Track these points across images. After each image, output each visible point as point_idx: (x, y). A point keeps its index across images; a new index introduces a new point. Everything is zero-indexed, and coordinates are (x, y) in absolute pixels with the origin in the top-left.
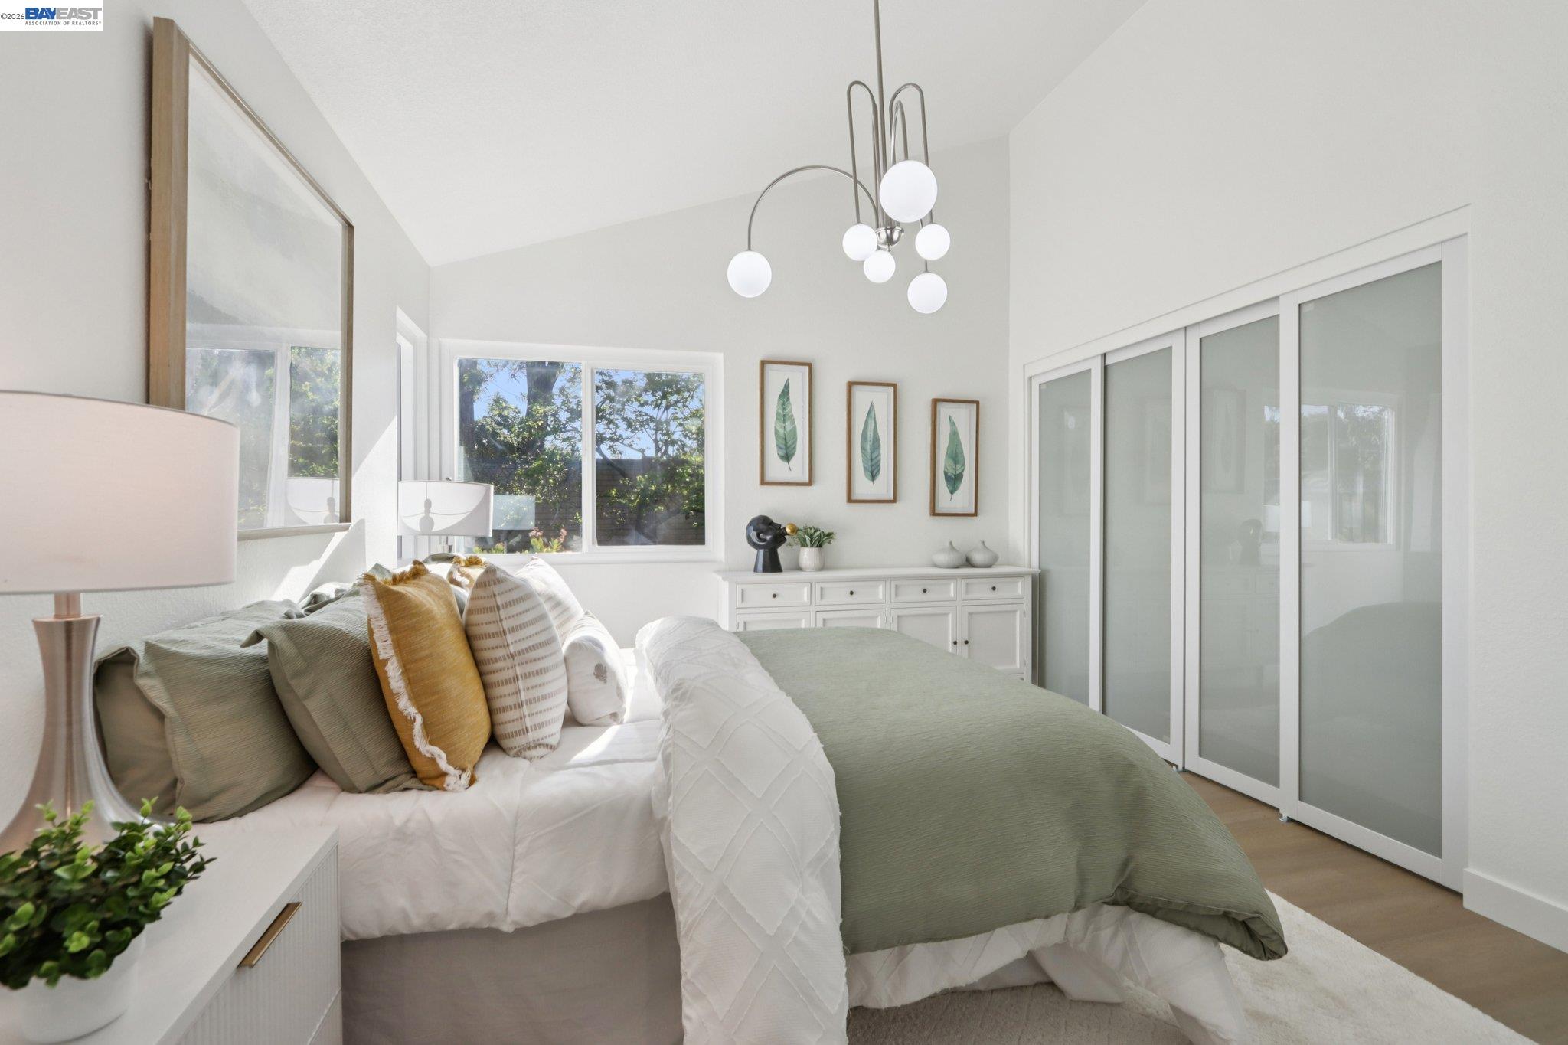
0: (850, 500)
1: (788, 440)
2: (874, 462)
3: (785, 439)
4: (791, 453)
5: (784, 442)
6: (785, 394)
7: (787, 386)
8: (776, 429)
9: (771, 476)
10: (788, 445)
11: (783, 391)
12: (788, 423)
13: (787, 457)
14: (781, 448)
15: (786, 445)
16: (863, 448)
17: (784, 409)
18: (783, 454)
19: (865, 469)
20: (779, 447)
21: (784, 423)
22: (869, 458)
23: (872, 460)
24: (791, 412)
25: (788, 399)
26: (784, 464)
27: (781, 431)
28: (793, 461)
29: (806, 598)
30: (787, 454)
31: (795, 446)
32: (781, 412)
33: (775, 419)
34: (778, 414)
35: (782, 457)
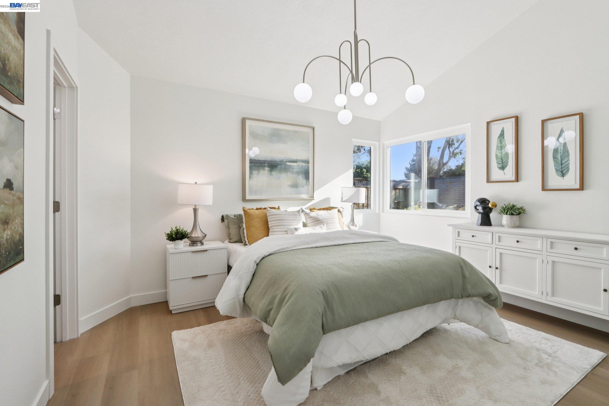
0: (544, 189)
1: (503, 159)
2: (563, 166)
3: (502, 159)
4: (505, 165)
5: (501, 160)
6: (502, 135)
7: (503, 131)
8: (496, 154)
9: (493, 177)
10: (504, 161)
11: (501, 134)
12: (503, 150)
13: (503, 168)
14: (499, 164)
15: (502, 162)
16: (555, 158)
17: (501, 143)
18: (500, 167)
19: (557, 170)
20: (498, 163)
21: (501, 150)
22: (560, 163)
23: (562, 164)
24: (505, 144)
25: (504, 138)
26: (502, 171)
27: (499, 155)
28: (506, 170)
29: (490, 240)
30: (502, 166)
31: (508, 162)
32: (499, 145)
33: (496, 148)
34: (497, 147)
35: (500, 168)
